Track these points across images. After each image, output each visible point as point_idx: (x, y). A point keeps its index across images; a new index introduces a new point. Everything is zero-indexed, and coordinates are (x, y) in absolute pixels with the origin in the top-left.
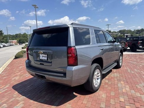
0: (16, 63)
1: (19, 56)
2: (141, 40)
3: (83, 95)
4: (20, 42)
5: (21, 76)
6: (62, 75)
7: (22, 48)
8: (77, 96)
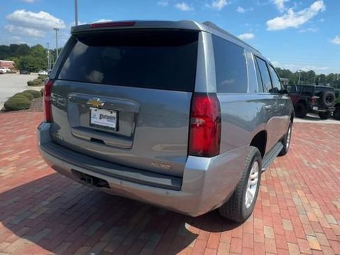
0: (8, 125)
1: (18, 105)
2: (317, 95)
3: (213, 232)
4: (24, 68)
5: (19, 165)
6: (168, 182)
7: (30, 84)
8: (197, 235)
